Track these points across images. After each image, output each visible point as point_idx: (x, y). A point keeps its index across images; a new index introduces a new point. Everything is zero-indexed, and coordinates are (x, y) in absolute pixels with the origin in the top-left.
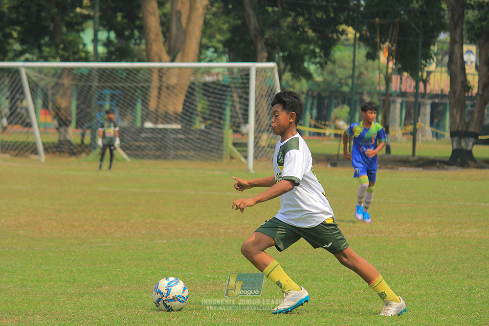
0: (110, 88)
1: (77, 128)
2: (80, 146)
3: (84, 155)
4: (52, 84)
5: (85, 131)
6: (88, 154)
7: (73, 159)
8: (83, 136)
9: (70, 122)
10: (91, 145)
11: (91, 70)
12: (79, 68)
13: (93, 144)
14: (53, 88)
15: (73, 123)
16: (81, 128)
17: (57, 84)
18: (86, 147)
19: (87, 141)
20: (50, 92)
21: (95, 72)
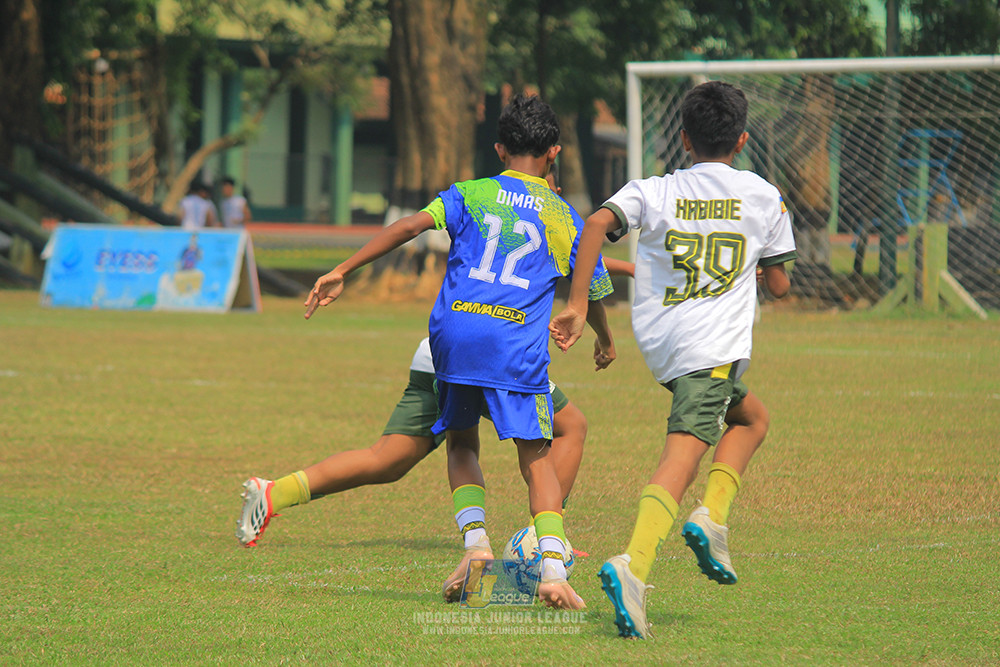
0: (933, 123)
1: (841, 230)
2: (853, 278)
3: (863, 303)
4: (777, 116)
5: (865, 241)
6: (874, 301)
7: (835, 312)
8: (860, 252)
9: (827, 216)
10: (881, 275)
11: (880, 78)
12: (848, 74)
13: (887, 270)
14: (778, 127)
15: (834, 218)
16: (855, 230)
17: (790, 117)
18: (870, 280)
19: (871, 264)
20: (772, 139)
21: (890, 81)
